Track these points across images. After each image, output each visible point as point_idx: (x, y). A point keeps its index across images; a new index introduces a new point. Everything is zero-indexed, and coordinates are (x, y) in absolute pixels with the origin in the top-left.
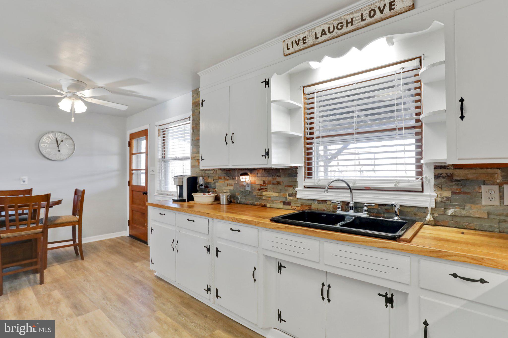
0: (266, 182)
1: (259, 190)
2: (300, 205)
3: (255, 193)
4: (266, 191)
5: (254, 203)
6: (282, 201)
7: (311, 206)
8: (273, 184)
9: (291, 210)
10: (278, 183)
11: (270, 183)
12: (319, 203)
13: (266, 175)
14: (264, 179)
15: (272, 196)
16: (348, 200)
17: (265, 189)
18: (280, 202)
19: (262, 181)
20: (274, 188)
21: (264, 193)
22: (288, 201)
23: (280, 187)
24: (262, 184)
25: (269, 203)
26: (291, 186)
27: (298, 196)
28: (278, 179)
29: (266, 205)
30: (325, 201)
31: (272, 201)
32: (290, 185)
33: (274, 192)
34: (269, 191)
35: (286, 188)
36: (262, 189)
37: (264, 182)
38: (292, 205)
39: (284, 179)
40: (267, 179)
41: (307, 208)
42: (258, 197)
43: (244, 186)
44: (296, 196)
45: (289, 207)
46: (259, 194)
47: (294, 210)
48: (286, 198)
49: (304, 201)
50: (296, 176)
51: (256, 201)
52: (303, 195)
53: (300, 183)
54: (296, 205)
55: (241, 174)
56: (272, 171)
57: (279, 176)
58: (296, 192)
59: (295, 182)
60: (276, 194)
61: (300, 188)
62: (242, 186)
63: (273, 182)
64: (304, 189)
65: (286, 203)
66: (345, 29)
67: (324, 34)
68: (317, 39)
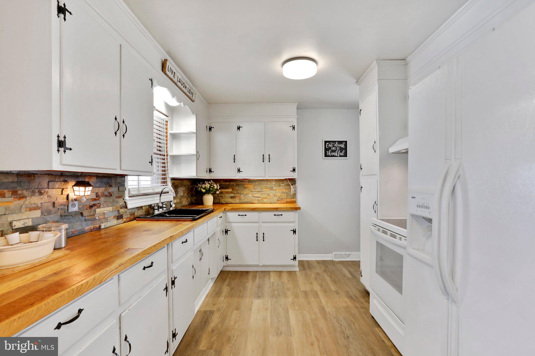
0: (100, 194)
1: (91, 207)
2: (129, 216)
3: (86, 213)
4: (99, 207)
5: (84, 230)
6: (115, 216)
7: (134, 214)
8: (106, 196)
9: (122, 223)
10: (110, 195)
12: (139, 210)
13: (98, 185)
14: (97, 190)
15: (106, 213)
16: (158, 201)
17: (98, 204)
18: (114, 218)
19: (94, 194)
20: (106, 202)
21: (98, 210)
22: (121, 214)
23: (111, 199)
24: (95, 197)
25: (103, 223)
27: (129, 206)
28: (111, 190)
29: (101, 226)
30: (141, 207)
31: (106, 219)
32: (120, 196)
33: (107, 206)
34: (101, 206)
35: (117, 199)
36: (94, 205)
37: (97, 196)
38: (124, 217)
39: (113, 190)
40: (101, 190)
41: (132, 217)
42: (89, 218)
43: (65, 205)
44: (126, 207)
45: (121, 221)
46: (92, 214)
47: (125, 222)
48: (118, 211)
49: (130, 211)
50: (124, 185)
51: (87, 226)
52: (132, 204)
53: (127, 192)
54: (127, 217)
55: (73, 183)
56: (105, 180)
57: (111, 186)
58: (125, 202)
59: (124, 192)
60: (110, 209)
61: (127, 198)
62: (61, 205)
63: (106, 193)
64: (130, 198)
65: (120, 217)
66: (184, 89)
67: (180, 82)
68: (178, 81)
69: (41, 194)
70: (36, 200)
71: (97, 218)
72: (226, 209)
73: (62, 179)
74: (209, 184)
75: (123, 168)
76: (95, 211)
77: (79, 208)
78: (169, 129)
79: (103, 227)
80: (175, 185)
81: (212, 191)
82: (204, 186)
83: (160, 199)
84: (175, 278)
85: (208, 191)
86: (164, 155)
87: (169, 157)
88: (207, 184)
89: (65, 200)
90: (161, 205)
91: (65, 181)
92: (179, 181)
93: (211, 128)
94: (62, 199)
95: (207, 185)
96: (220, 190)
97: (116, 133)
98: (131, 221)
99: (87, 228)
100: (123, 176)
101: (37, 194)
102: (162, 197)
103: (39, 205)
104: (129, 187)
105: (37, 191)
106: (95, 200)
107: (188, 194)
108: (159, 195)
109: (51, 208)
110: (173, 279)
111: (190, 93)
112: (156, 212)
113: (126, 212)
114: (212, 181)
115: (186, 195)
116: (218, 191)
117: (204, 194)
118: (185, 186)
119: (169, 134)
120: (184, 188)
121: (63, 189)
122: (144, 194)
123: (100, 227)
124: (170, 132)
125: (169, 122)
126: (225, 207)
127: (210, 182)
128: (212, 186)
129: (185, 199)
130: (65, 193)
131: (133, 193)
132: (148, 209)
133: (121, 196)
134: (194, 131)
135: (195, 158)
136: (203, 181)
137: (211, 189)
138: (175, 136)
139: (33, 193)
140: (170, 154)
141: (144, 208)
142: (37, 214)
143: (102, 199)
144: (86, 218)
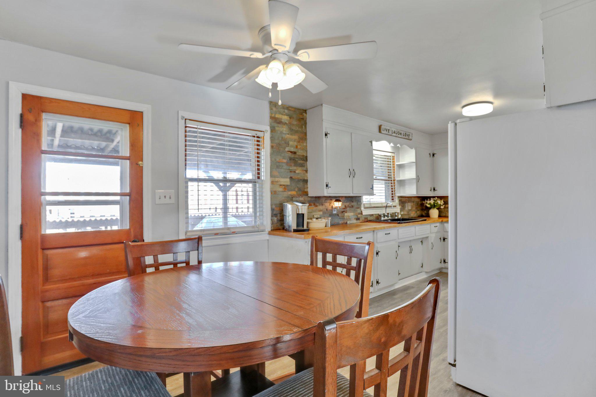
0: (347, 206)
1: (342, 212)
2: (364, 219)
3: (340, 215)
4: (346, 212)
7: (368, 218)
8: (350, 207)
10: (352, 207)
11: (349, 206)
12: (371, 216)
13: (346, 201)
14: (345, 204)
15: (350, 216)
16: (384, 212)
18: (355, 219)
19: (343, 205)
20: (350, 210)
21: (346, 214)
22: (359, 217)
23: (353, 209)
25: (348, 221)
26: (358, 208)
27: (364, 214)
28: (353, 204)
30: (373, 215)
31: (350, 219)
33: (351, 213)
34: (348, 212)
35: (356, 209)
36: (344, 211)
37: (345, 207)
38: (360, 220)
39: (354, 204)
40: (347, 204)
41: (366, 220)
42: (342, 217)
43: (331, 210)
44: (362, 214)
45: (358, 221)
46: (343, 215)
47: (361, 222)
48: (357, 215)
49: (365, 216)
50: (361, 201)
51: (341, 221)
52: (366, 212)
53: (362, 206)
54: (362, 219)
55: (335, 200)
56: (349, 198)
57: (353, 202)
58: (361, 211)
59: (360, 205)
60: (352, 214)
61: (362, 209)
62: (330, 210)
63: (350, 206)
64: (364, 209)
65: (358, 219)
66: (399, 136)
67: (394, 133)
68: (392, 133)
69: (322, 205)
70: (320, 207)
71: (345, 218)
72: (443, 221)
73: (330, 199)
74: (434, 200)
75: (354, 193)
76: (344, 214)
77: (337, 212)
78: (395, 162)
79: (348, 222)
80: (402, 201)
81: (437, 206)
82: (428, 202)
83: (386, 211)
84: (379, 252)
85: (433, 206)
86: (391, 181)
87: (396, 182)
88: (431, 200)
89: (331, 208)
90: (386, 214)
91: (331, 200)
92: (407, 198)
93: (434, 154)
94: (330, 208)
95: (432, 202)
96: (444, 206)
97: (350, 177)
98: (365, 222)
99: (340, 222)
100: (361, 197)
101: (321, 205)
102: (387, 210)
103: (322, 210)
104: (364, 203)
105: (321, 204)
106: (344, 209)
107: (417, 208)
108: (385, 208)
109: (326, 211)
110: (377, 252)
111: (405, 136)
112: (382, 219)
113: (362, 217)
114: (436, 198)
115: (414, 209)
116: (443, 206)
117: (430, 208)
118: (413, 202)
119: (395, 165)
120: (412, 204)
121: (330, 203)
122: (375, 207)
123: (346, 223)
124: (396, 163)
125: (395, 157)
126: (443, 219)
127: (435, 199)
128: (436, 202)
129: (414, 212)
130: (331, 205)
131: (366, 206)
132: (378, 217)
133: (359, 208)
134: (414, 161)
135: (415, 181)
136: (429, 198)
137: (436, 204)
138: (401, 166)
139: (320, 204)
140: (397, 179)
141: (374, 215)
142: (321, 213)
143: (348, 209)
144: (340, 217)
